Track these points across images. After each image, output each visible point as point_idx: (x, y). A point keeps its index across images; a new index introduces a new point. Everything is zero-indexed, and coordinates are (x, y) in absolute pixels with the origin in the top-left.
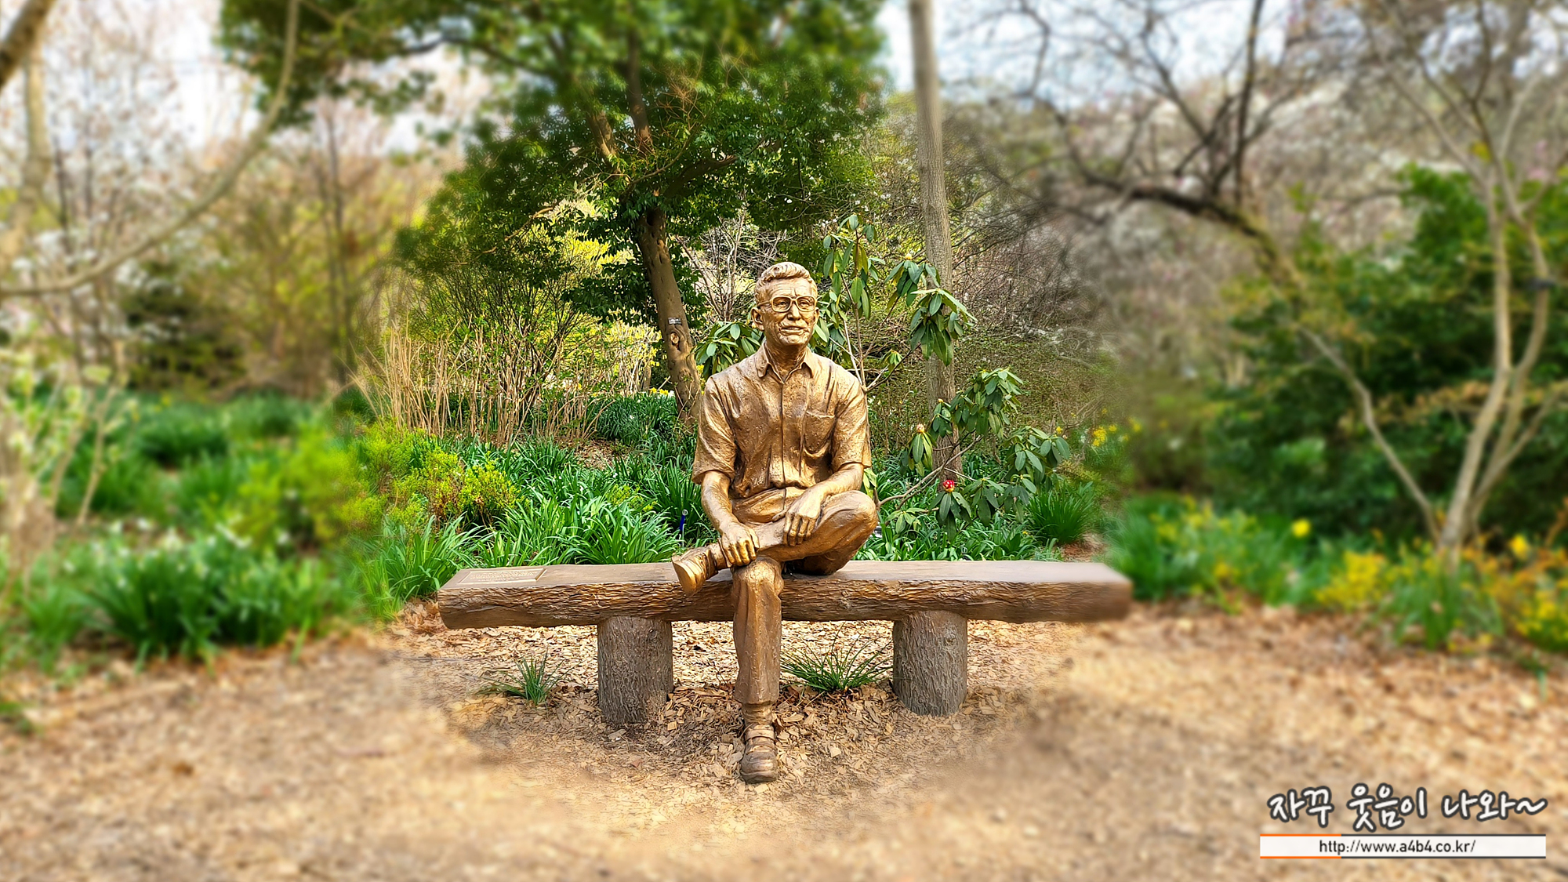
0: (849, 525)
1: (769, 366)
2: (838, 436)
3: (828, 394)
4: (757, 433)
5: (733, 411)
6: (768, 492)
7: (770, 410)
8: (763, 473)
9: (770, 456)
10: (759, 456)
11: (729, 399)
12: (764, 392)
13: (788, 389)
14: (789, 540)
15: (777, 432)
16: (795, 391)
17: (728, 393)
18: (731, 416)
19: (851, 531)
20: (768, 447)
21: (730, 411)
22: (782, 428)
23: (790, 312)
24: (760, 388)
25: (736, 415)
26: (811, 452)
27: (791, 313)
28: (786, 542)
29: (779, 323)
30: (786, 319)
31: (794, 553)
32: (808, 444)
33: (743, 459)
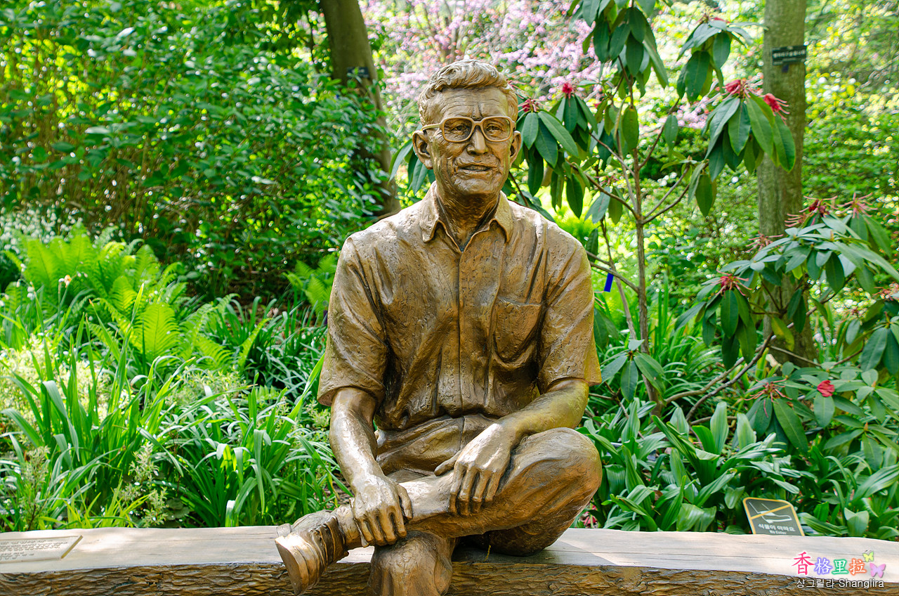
0: (554, 484)
1: (438, 225)
2: (549, 337)
3: (531, 269)
4: (419, 328)
5: (382, 293)
6: (435, 422)
7: (440, 294)
8: (429, 391)
9: (439, 366)
10: (423, 365)
11: (376, 275)
12: (430, 265)
13: (469, 261)
14: (459, 506)
15: (450, 328)
16: (479, 265)
17: (375, 265)
18: (380, 301)
19: (558, 492)
20: (437, 351)
21: (378, 294)
22: (458, 321)
23: (470, 142)
24: (425, 258)
25: (387, 301)
26: (504, 360)
27: (472, 144)
28: (454, 509)
29: (454, 159)
30: (464, 154)
31: (468, 525)
32: (500, 347)
33: (398, 368)
